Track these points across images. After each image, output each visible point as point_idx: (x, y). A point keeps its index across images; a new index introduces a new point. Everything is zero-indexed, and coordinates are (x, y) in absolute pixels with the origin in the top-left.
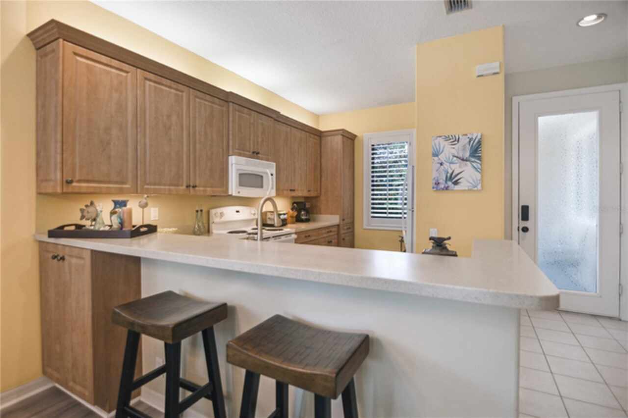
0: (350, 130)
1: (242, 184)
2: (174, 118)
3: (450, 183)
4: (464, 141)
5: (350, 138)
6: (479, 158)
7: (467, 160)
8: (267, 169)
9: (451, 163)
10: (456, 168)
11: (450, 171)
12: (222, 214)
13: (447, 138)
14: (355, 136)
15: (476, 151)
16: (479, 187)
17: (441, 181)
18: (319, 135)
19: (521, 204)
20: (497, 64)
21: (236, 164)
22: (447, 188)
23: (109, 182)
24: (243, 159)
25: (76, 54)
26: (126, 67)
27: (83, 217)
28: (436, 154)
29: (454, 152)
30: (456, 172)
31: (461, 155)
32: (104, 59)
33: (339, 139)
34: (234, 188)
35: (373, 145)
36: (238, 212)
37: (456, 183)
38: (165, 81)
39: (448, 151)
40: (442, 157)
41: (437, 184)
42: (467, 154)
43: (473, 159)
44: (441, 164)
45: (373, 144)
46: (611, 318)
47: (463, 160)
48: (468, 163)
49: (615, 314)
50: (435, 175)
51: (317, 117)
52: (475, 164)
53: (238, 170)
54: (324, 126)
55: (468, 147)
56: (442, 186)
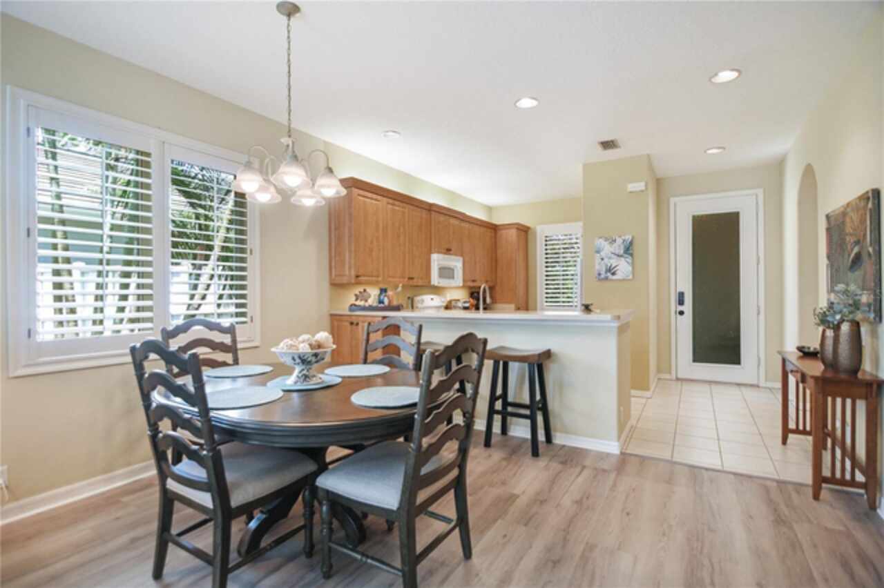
0: (522, 223)
1: (441, 276)
2: (402, 230)
3: (609, 274)
4: (619, 241)
5: (524, 231)
6: (631, 255)
7: (621, 256)
8: (456, 263)
9: (610, 258)
10: (614, 262)
11: (609, 265)
12: (423, 301)
13: (606, 240)
14: (528, 228)
15: (629, 249)
16: (631, 277)
17: (602, 272)
18: (494, 228)
19: (678, 291)
20: (643, 184)
21: (437, 260)
22: (606, 278)
23: (372, 276)
24: (441, 256)
25: (359, 195)
26: (379, 197)
27: (357, 300)
28: (598, 252)
29: (612, 250)
30: (613, 266)
31: (617, 252)
32: (370, 195)
33: (513, 233)
34: (435, 280)
35: (546, 237)
36: (432, 299)
37: (613, 274)
38: (397, 203)
39: (607, 248)
40: (603, 254)
41: (599, 274)
42: (622, 252)
43: (626, 256)
44: (602, 259)
45: (546, 235)
46: (752, 386)
47: (618, 256)
48: (622, 259)
49: (755, 382)
50: (597, 267)
51: (489, 209)
52: (627, 260)
53: (439, 265)
54: (497, 220)
55: (622, 247)
56: (602, 276)
